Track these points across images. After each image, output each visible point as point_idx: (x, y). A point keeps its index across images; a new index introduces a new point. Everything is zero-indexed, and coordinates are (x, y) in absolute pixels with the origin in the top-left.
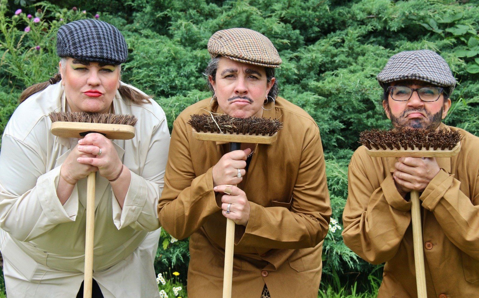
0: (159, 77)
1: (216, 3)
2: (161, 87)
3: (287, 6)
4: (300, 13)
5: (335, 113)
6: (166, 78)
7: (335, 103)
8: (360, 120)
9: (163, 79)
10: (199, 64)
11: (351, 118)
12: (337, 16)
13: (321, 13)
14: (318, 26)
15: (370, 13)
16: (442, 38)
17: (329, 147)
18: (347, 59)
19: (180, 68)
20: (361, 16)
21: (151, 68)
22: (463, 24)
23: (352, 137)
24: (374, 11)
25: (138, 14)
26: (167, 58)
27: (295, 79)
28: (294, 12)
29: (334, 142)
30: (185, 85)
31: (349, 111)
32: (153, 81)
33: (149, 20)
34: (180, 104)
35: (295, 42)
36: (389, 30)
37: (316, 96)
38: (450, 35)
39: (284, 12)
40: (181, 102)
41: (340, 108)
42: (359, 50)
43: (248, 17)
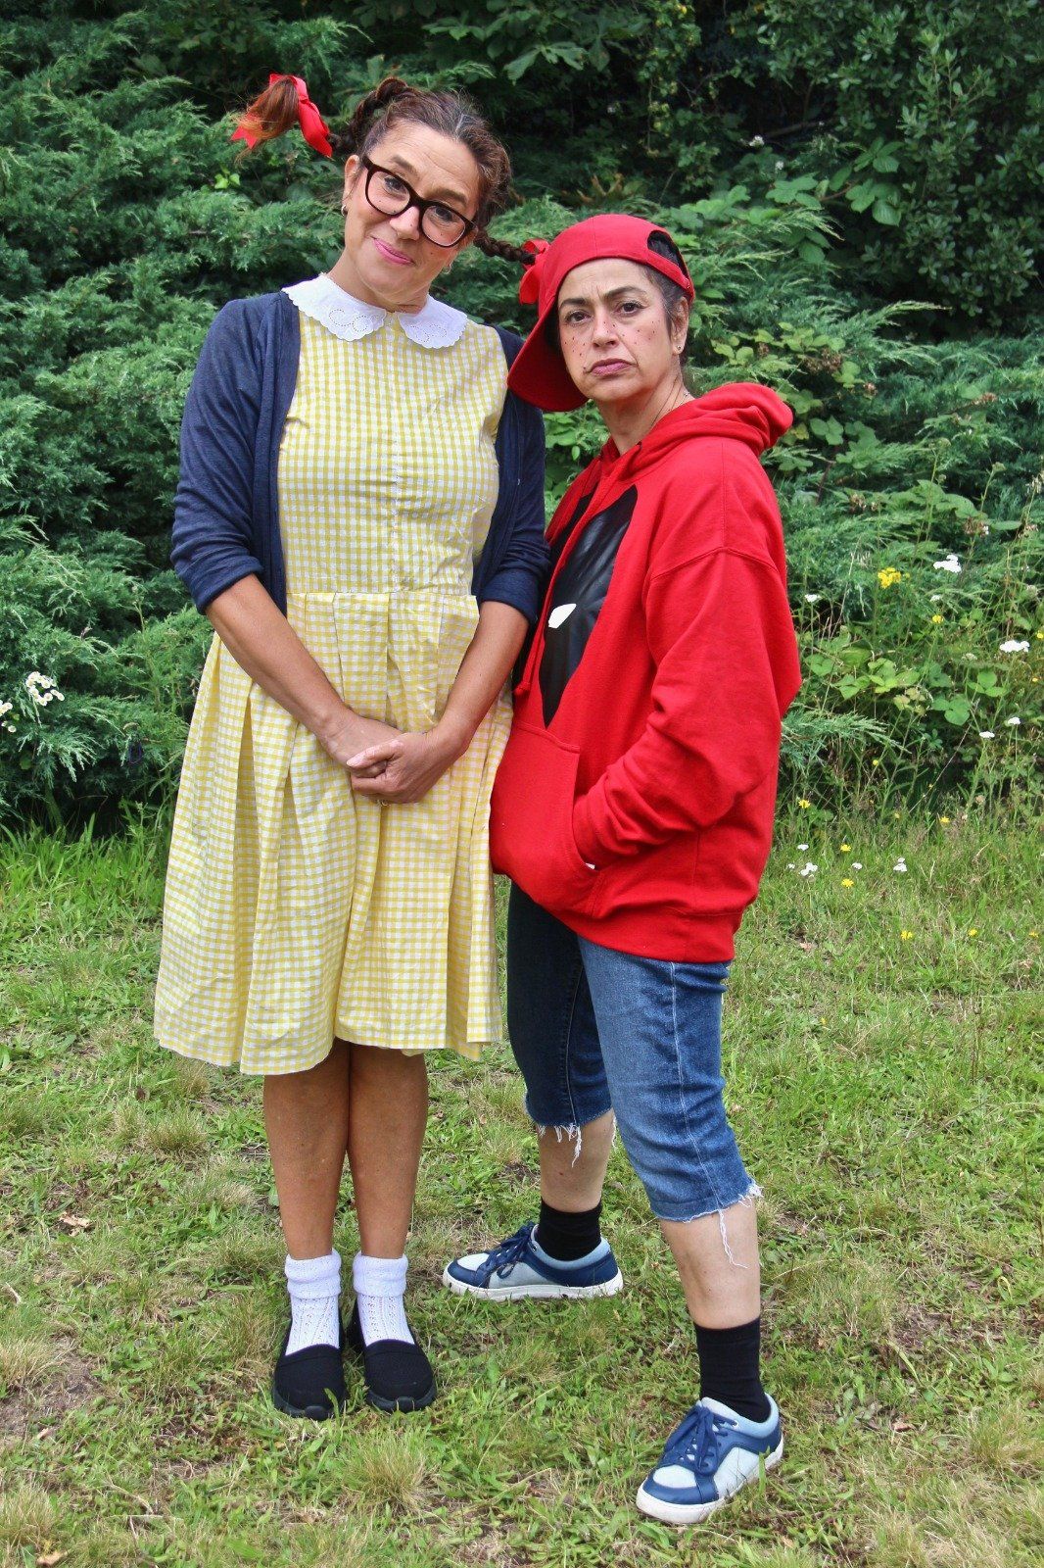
4: (30, 208)
5: (90, 449)
7: (91, 425)
8: (148, 467)
11: (127, 462)
12: (121, 223)
13: (83, 216)
14: (76, 246)
15: (194, 226)
17: (75, 525)
18: (133, 328)
20: (172, 228)
23: (134, 505)
24: (201, 220)
27: (8, 364)
28: (14, 205)
29: (87, 514)
31: (121, 445)
35: (18, 277)
36: (235, 267)
37: (42, 406)
41: (101, 437)
42: (162, 308)
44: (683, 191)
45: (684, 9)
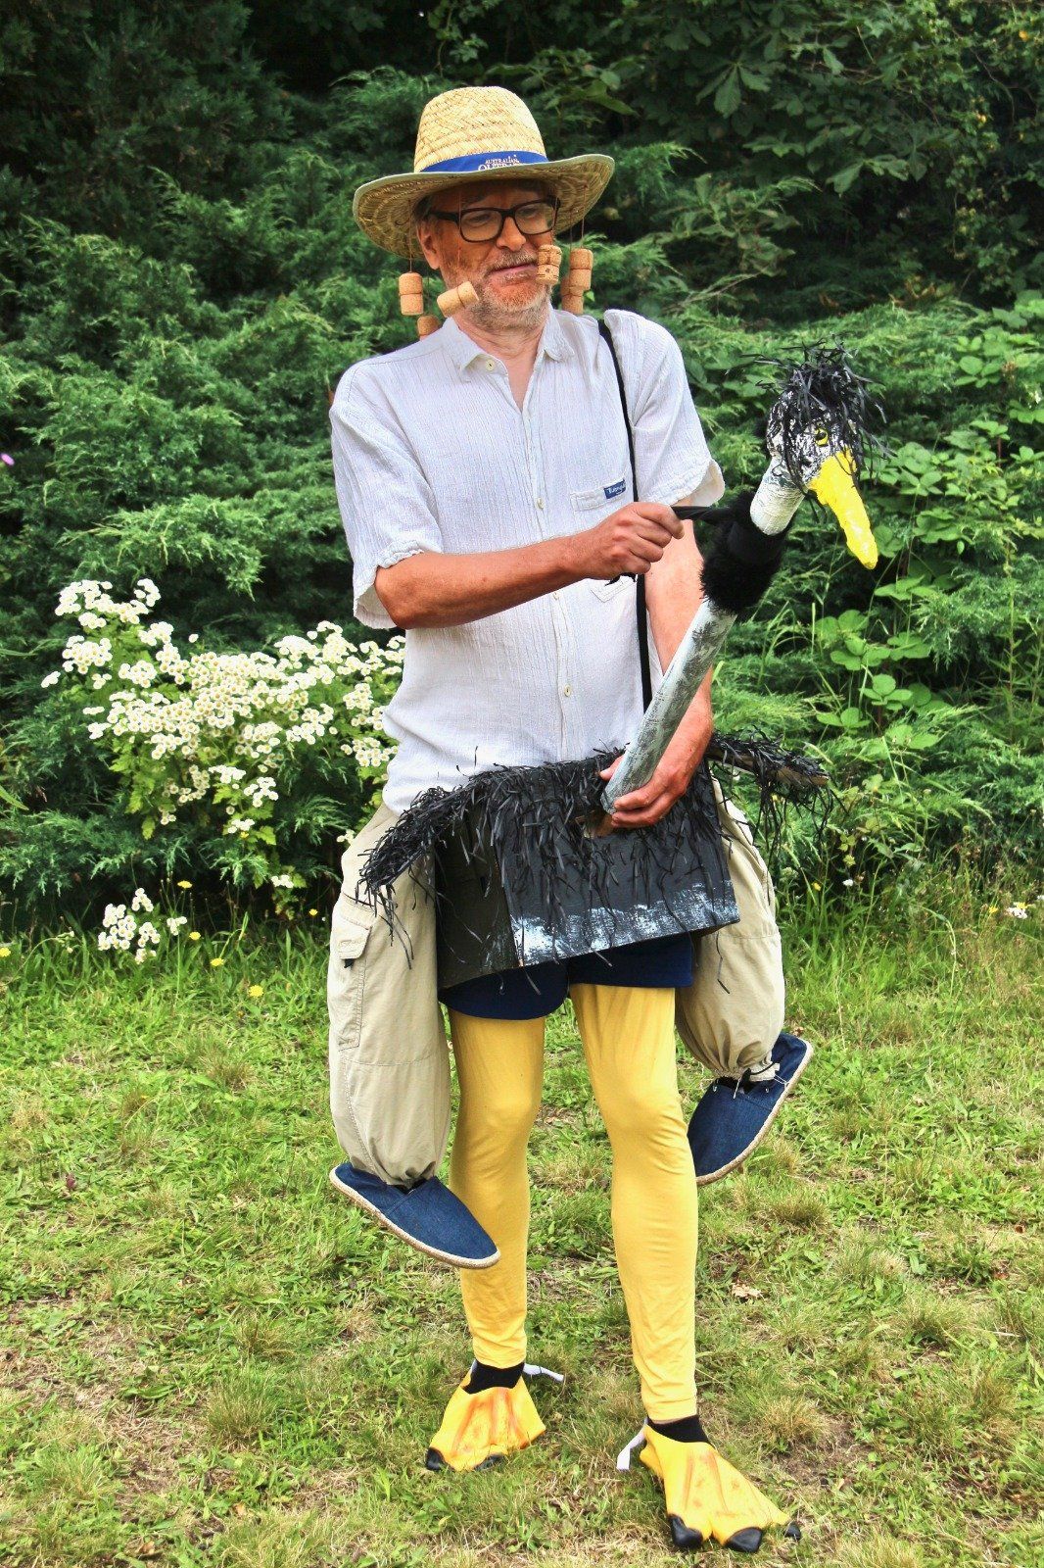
0: (114, 464)
1: (215, 302)
2: (117, 485)
3: (384, 315)
6: (128, 465)
9: (121, 467)
10: (201, 436)
16: (717, 403)
19: (157, 445)
21: (95, 442)
22: (757, 374)
25: (33, 320)
26: (127, 421)
30: (172, 483)
32: (100, 472)
33: (64, 334)
34: (176, 523)
38: (730, 396)
39: (382, 330)
40: (179, 519)
43: (301, 338)
44: (982, 291)
45: (984, 119)
